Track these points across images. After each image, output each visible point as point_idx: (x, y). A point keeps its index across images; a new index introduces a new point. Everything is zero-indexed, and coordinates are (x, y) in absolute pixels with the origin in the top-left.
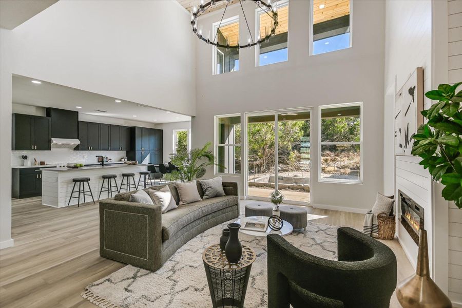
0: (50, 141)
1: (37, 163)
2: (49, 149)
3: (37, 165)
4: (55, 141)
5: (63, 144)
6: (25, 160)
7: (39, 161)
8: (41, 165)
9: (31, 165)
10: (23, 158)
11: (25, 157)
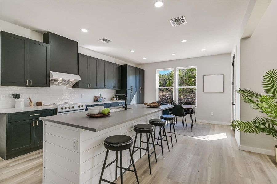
0: (49, 76)
1: (33, 104)
2: (47, 85)
3: (33, 106)
4: (55, 75)
5: (63, 80)
6: (17, 100)
7: (34, 101)
8: (37, 106)
9: (25, 106)
10: (15, 98)
11: (17, 96)
